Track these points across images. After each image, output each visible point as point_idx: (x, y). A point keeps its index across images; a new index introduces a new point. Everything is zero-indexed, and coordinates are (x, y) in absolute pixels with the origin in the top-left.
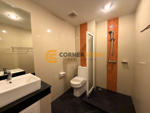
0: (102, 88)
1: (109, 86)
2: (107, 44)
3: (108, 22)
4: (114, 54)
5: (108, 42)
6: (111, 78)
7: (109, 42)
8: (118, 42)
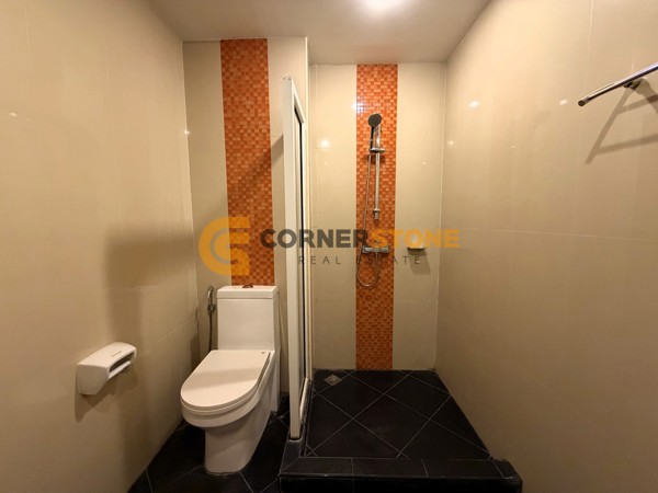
0: (338, 373)
1: (364, 356)
2: (355, 173)
3: (358, 72)
4: (383, 218)
5: (361, 166)
6: (372, 320)
7: (365, 163)
8: (394, 170)
